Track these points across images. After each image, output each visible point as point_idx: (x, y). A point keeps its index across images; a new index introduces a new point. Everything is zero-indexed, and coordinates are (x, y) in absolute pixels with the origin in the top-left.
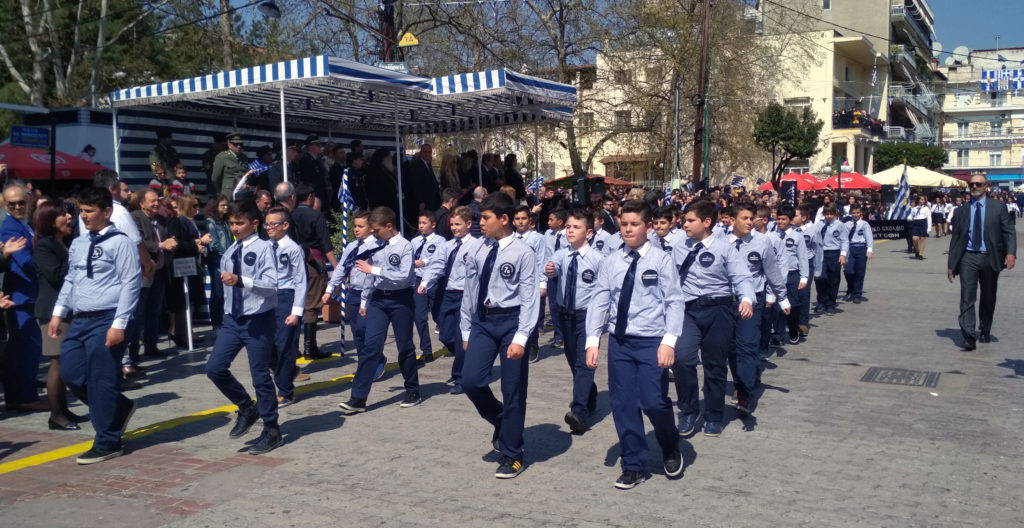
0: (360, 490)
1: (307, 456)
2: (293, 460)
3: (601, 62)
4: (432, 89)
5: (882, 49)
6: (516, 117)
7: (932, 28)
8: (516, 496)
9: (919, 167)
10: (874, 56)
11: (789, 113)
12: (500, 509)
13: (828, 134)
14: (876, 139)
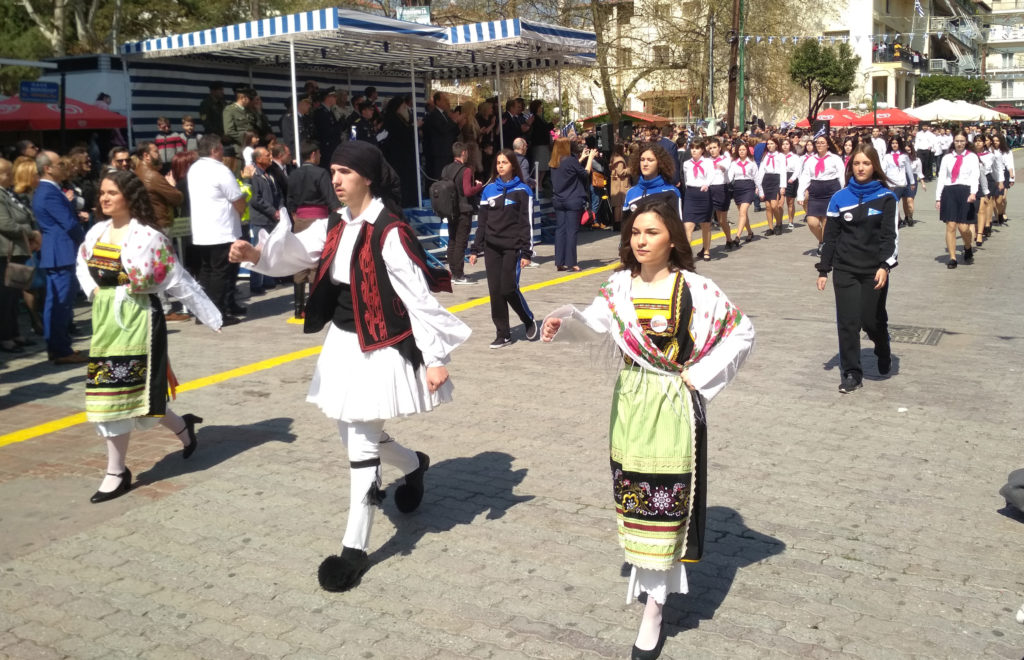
4: (447, 39)
9: (959, 102)
11: (825, 50)
13: (867, 69)
14: (917, 72)
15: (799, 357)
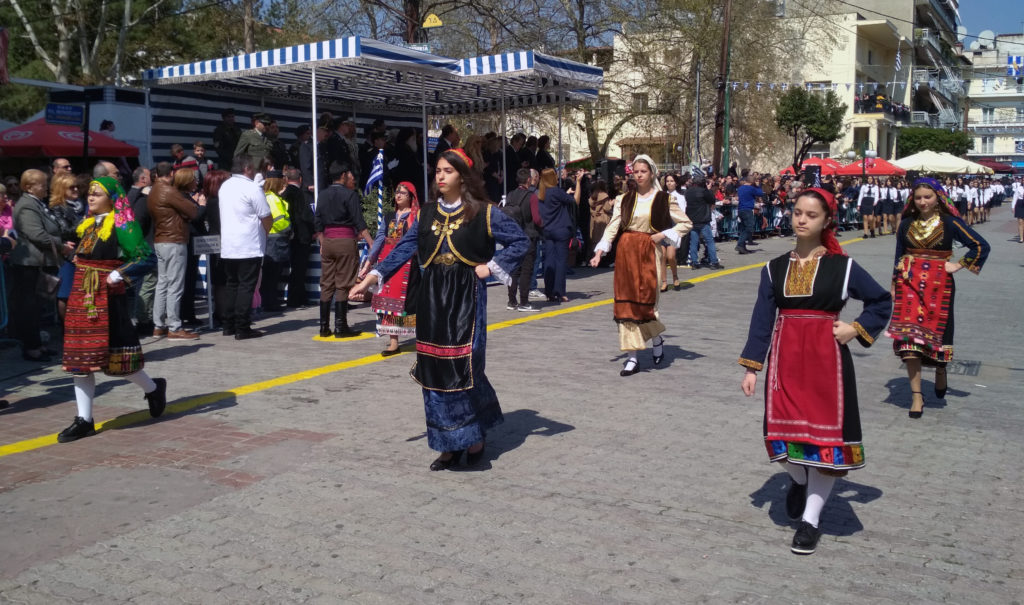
0: (407, 466)
1: (351, 432)
2: (338, 435)
3: (619, 44)
4: (459, 70)
6: (539, 98)
7: (957, 12)
8: (564, 476)
9: (944, 153)
10: (898, 40)
11: (812, 97)
12: (550, 489)
13: (852, 119)
14: (899, 124)
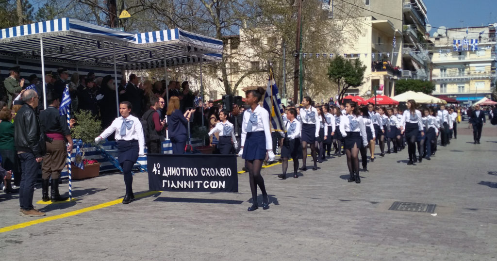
4: (135, 40)
5: (398, 27)
9: (420, 93)
10: (394, 31)
13: (369, 74)
14: (395, 77)
15: (353, 219)
